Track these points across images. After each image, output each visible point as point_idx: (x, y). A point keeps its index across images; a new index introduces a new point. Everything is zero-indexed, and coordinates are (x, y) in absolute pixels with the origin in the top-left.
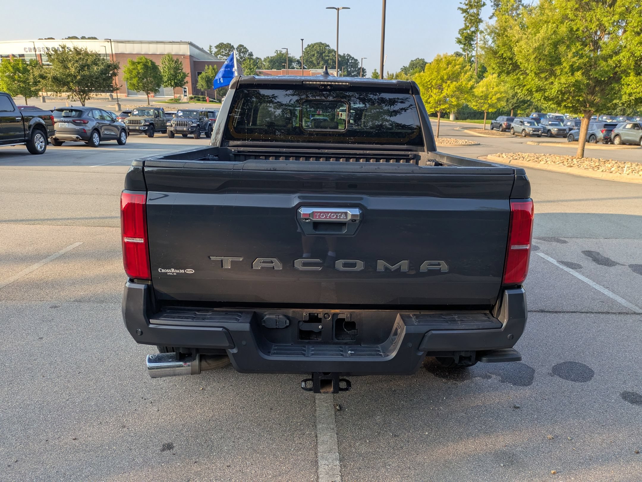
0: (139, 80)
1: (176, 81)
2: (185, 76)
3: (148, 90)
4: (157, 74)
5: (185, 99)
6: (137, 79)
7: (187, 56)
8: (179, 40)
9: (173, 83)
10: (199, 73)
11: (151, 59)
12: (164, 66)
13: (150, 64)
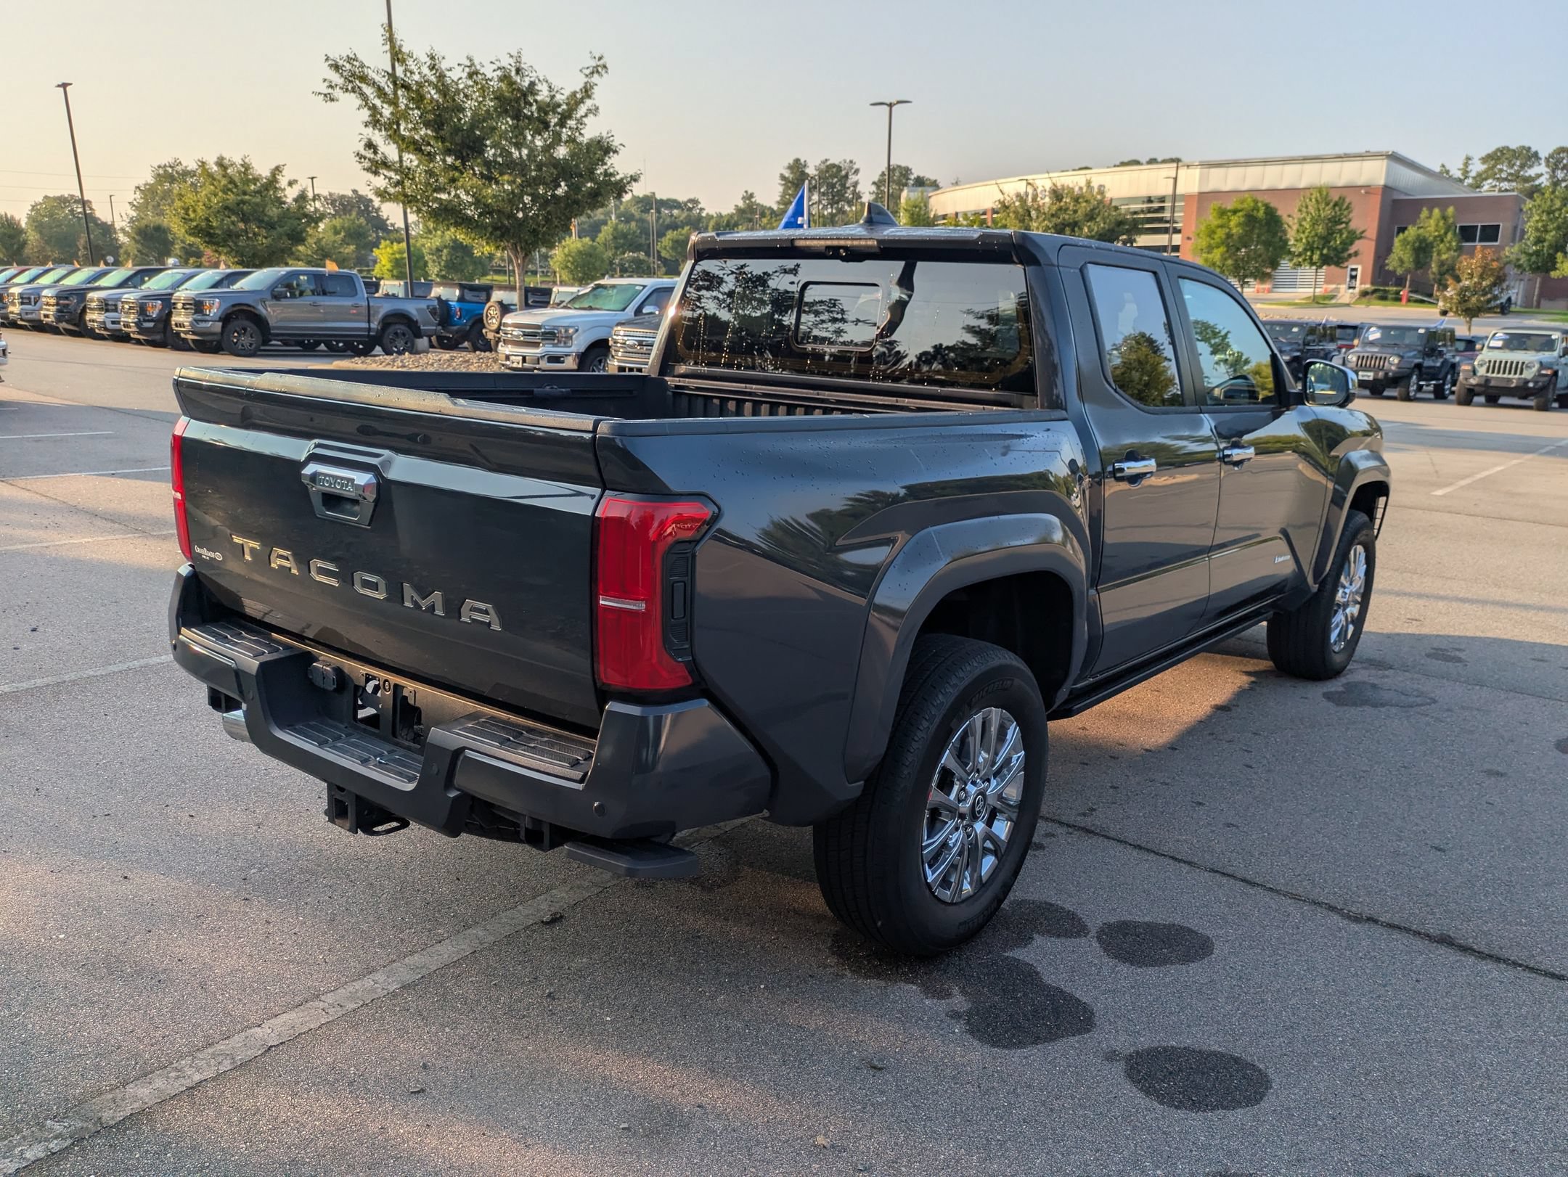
0: (1227, 251)
1: (1325, 251)
2: (1353, 237)
3: (1245, 276)
4: (1275, 234)
5: (1345, 295)
6: (1223, 249)
7: (1377, 188)
8: (1362, 150)
9: (1316, 257)
10: (1402, 230)
11: (1267, 201)
12: (1304, 215)
13: (1261, 214)
